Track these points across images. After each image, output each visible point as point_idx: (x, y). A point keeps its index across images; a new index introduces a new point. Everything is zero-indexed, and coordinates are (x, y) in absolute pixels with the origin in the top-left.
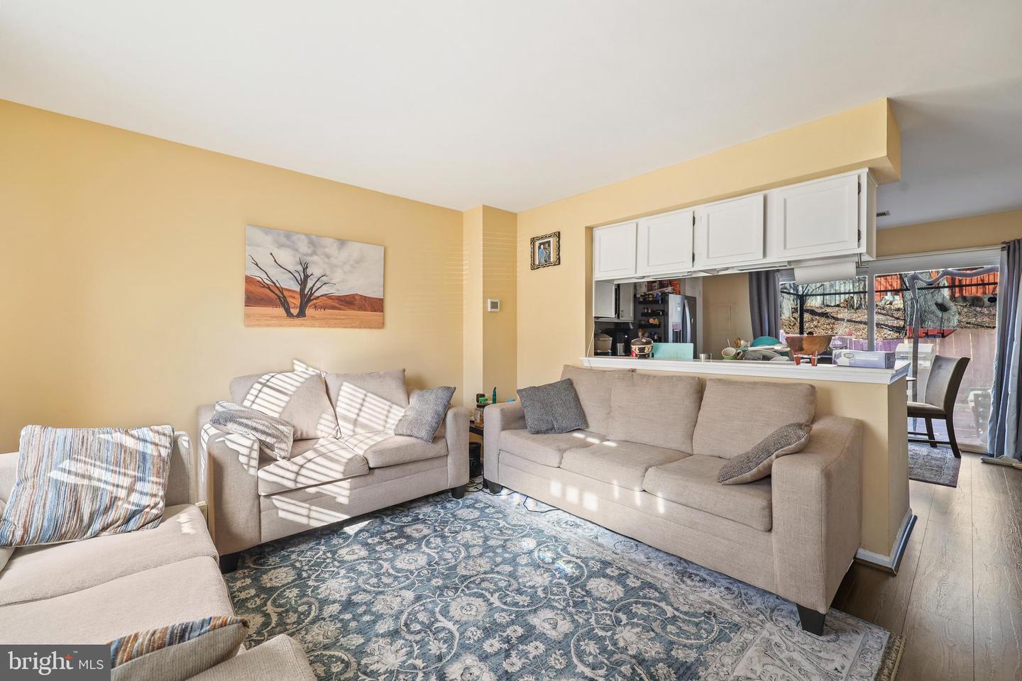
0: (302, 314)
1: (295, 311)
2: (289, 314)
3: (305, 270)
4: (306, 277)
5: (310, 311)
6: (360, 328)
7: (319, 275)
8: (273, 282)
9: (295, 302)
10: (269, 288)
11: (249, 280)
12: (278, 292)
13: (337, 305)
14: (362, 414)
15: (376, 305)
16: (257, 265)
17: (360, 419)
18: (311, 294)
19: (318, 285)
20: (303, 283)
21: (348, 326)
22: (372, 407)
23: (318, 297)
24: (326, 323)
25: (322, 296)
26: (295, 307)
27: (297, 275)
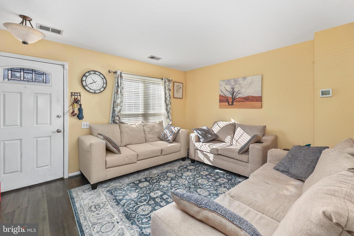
0: (232, 104)
1: (230, 103)
2: (229, 104)
3: (233, 90)
4: (234, 92)
5: (234, 103)
6: (251, 108)
7: (237, 91)
8: (225, 96)
9: (231, 100)
10: (224, 97)
11: (220, 96)
12: (227, 99)
13: (244, 101)
14: (240, 139)
15: (259, 99)
16: (221, 91)
17: (239, 141)
18: (235, 98)
19: (237, 94)
20: (233, 94)
21: (247, 107)
22: (244, 138)
23: (237, 98)
24: (239, 107)
25: (238, 98)
26: (231, 102)
27: (231, 92)
